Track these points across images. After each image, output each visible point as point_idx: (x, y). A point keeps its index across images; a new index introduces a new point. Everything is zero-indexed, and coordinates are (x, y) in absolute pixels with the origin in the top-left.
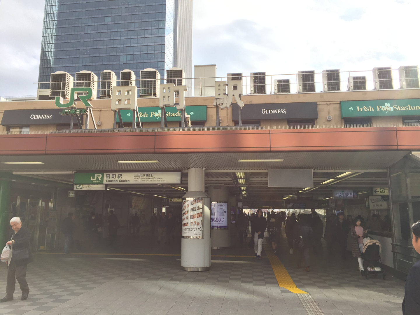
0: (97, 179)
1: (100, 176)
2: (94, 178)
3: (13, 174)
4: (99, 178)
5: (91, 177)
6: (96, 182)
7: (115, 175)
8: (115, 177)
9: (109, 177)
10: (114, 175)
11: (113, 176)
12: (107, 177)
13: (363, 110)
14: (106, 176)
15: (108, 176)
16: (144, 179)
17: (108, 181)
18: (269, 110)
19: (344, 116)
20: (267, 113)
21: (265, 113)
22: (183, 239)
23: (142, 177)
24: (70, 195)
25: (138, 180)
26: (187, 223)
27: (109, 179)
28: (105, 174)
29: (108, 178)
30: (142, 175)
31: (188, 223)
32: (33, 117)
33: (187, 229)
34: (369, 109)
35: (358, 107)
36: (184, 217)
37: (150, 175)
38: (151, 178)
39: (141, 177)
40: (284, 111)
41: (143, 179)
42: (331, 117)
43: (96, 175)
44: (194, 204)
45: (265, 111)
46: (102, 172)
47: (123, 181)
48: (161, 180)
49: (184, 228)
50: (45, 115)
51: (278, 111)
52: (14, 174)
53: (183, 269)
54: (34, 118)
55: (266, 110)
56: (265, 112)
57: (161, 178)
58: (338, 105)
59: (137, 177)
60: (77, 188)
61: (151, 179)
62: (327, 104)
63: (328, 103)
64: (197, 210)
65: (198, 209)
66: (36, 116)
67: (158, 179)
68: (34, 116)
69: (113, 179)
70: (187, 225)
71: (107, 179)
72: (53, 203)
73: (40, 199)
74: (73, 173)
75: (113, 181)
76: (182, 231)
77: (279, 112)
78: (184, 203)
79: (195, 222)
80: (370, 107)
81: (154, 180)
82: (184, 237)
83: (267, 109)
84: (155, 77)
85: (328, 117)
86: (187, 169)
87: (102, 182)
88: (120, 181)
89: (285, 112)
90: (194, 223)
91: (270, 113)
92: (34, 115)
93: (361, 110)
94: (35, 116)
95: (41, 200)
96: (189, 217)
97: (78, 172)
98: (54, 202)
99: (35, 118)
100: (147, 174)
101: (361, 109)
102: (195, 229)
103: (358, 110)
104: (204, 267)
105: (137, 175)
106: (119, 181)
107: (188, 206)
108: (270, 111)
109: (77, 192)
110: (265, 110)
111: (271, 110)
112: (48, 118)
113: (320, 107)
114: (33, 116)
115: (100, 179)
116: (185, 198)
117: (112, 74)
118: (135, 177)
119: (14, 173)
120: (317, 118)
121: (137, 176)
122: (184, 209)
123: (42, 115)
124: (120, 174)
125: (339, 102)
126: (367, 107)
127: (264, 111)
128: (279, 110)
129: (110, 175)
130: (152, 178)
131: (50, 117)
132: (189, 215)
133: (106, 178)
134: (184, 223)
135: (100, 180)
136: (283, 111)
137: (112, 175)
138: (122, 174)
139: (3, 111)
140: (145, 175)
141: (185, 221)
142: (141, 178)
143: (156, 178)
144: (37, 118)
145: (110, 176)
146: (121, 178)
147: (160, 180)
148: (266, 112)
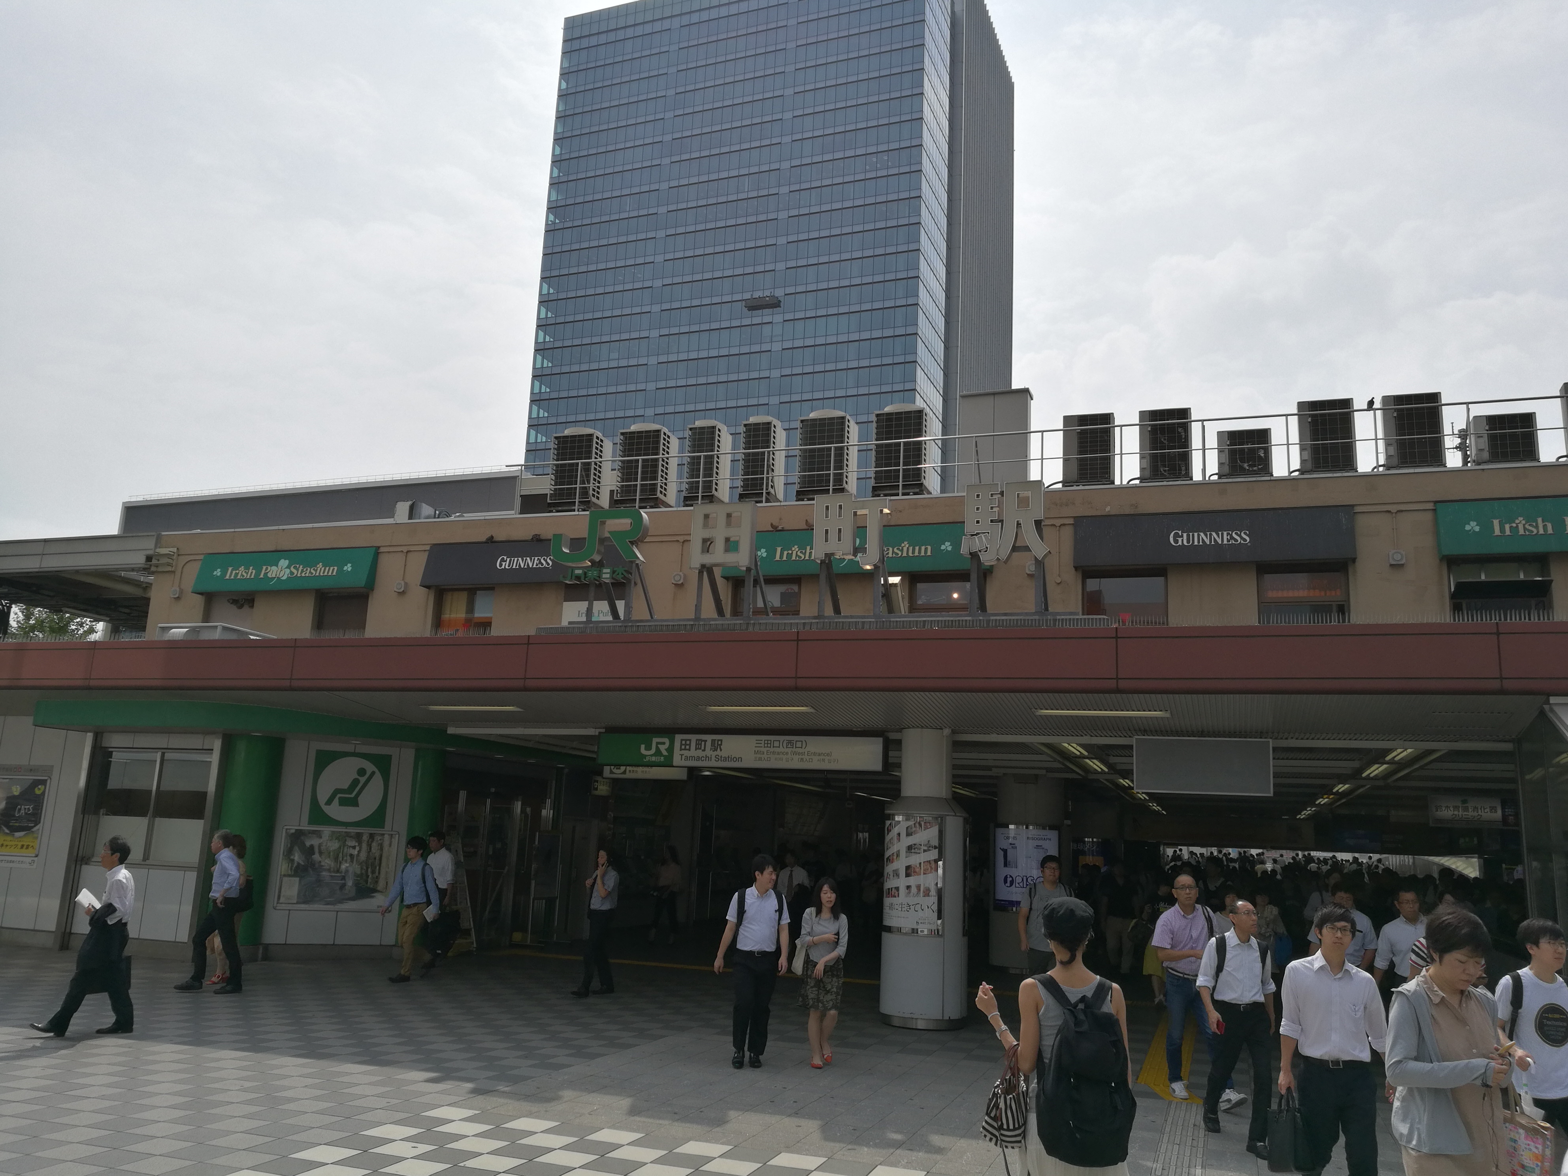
0: (658, 752)
1: (664, 743)
2: (648, 748)
3: (448, 732)
4: (663, 748)
5: (643, 746)
6: (653, 759)
7: (703, 743)
8: (703, 748)
9: (688, 747)
10: (702, 741)
11: (699, 744)
12: (683, 747)
13: (1514, 530)
14: (681, 745)
15: (686, 745)
16: (781, 756)
17: (687, 758)
18: (1196, 534)
19: (1446, 553)
20: (1188, 542)
21: (1180, 543)
22: (885, 936)
23: (777, 750)
24: (596, 789)
25: (765, 756)
26: (895, 888)
27: (687, 751)
28: (678, 738)
29: (685, 749)
30: (776, 744)
31: (897, 889)
32: (504, 563)
33: (896, 907)
34: (1537, 527)
35: (1496, 523)
36: (889, 869)
37: (799, 744)
38: (799, 754)
39: (772, 750)
40: (1242, 537)
41: (779, 753)
42: (1404, 553)
43: (655, 740)
44: (915, 832)
45: (1182, 536)
46: (670, 731)
47: (726, 759)
48: (827, 758)
49: (887, 901)
50: (536, 558)
51: (1222, 538)
52: (451, 735)
53: (886, 1020)
54: (507, 567)
55: (1185, 535)
56: (1180, 540)
57: (828, 755)
58: (1429, 516)
59: (762, 749)
60: (611, 772)
61: (801, 757)
62: (1389, 512)
63: (1394, 508)
64: (925, 851)
65: (926, 848)
66: (510, 560)
67: (819, 755)
68: (506, 561)
69: (700, 753)
70: (896, 894)
71: (683, 752)
72: (552, 811)
73: (517, 800)
74: (597, 734)
75: (699, 759)
76: (884, 911)
77: (1228, 541)
78: (889, 831)
79: (918, 887)
80: (1540, 520)
81: (808, 758)
82: (889, 929)
83: (1188, 532)
84: (841, 438)
85: (1393, 554)
86: (900, 730)
87: (669, 763)
88: (718, 759)
89: (1248, 539)
90: (914, 890)
91: (1196, 543)
92: (505, 558)
93: (1508, 533)
94: (508, 559)
95: (520, 803)
96: (902, 872)
97: (611, 730)
98: (554, 808)
99: (509, 566)
100: (790, 742)
101: (1507, 527)
102: (918, 907)
103: (1497, 532)
104: (943, 1020)
105: (763, 742)
106: (714, 758)
107: (899, 840)
108: (1199, 535)
109: (616, 782)
110: (1180, 533)
111: (1202, 534)
112: (542, 564)
113: (1363, 523)
114: (503, 560)
115: (665, 753)
116: (894, 815)
117: (719, 430)
118: (757, 749)
119: (451, 730)
120: (1354, 560)
121: (762, 745)
122: (889, 845)
123: (528, 558)
124: (718, 740)
125: (1432, 504)
126: (1531, 519)
127: (1176, 536)
128: (1228, 534)
129: (690, 740)
130: (803, 754)
131: (548, 564)
132: (899, 865)
133: (681, 749)
134: (889, 889)
135: (664, 756)
136: (1240, 536)
137: (697, 740)
138: (721, 741)
139: (428, 548)
140: (785, 742)
141: (890, 884)
142: (774, 753)
143: (815, 754)
144: (514, 567)
145: (690, 745)
146: (721, 750)
147: (823, 760)
148: (1183, 541)
